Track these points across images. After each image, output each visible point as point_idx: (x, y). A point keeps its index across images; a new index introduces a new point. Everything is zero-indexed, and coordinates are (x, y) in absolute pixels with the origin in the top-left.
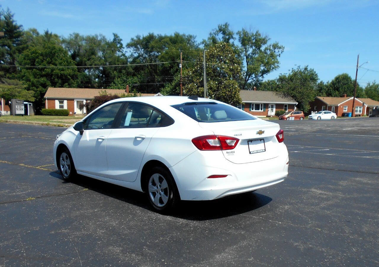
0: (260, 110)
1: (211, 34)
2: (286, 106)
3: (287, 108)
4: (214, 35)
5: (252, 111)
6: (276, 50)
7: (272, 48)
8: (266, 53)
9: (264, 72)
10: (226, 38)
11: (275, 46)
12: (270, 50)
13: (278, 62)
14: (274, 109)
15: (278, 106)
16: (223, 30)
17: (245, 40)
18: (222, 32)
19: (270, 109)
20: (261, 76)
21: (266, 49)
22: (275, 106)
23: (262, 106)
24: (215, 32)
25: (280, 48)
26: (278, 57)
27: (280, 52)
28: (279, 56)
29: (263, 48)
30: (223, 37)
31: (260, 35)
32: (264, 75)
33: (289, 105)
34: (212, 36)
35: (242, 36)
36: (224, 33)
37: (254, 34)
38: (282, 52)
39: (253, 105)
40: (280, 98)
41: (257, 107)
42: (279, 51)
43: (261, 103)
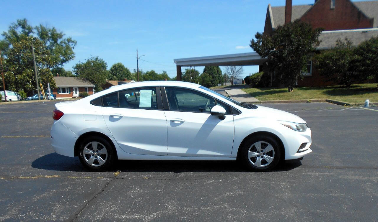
0: (66, 93)
1: (10, 27)
2: (86, 88)
3: (88, 90)
4: (14, 29)
5: (60, 93)
6: (70, 44)
7: (66, 42)
8: (62, 46)
9: (63, 62)
10: (26, 32)
11: (69, 40)
12: (65, 43)
13: (73, 53)
14: (78, 92)
15: (81, 89)
16: (23, 24)
17: (43, 34)
18: (21, 26)
19: (74, 92)
20: (60, 64)
21: (61, 42)
22: (78, 89)
23: (67, 89)
24: (14, 25)
25: (73, 42)
26: (72, 49)
27: (74, 45)
28: (74, 49)
29: (59, 41)
30: (22, 31)
31: (55, 30)
32: (64, 64)
33: (89, 87)
34: (12, 29)
35: (40, 31)
36: (24, 27)
37: (51, 30)
38: (75, 46)
39: (60, 88)
40: (81, 83)
41: (64, 90)
42: (72, 45)
43: (67, 87)
